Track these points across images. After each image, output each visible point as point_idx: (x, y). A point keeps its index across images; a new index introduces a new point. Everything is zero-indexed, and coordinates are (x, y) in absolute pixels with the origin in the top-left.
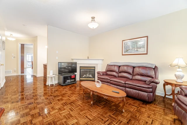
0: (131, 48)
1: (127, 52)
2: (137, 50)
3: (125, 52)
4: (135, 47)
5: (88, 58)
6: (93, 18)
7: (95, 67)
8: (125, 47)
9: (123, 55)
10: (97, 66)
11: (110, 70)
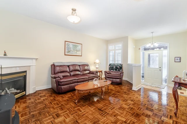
0: (72, 50)
1: (69, 53)
2: (76, 53)
3: (67, 53)
4: (75, 50)
5: (5, 55)
6: (74, 10)
7: (26, 72)
8: (68, 48)
9: (65, 55)
10: (30, 70)
11: (62, 70)
